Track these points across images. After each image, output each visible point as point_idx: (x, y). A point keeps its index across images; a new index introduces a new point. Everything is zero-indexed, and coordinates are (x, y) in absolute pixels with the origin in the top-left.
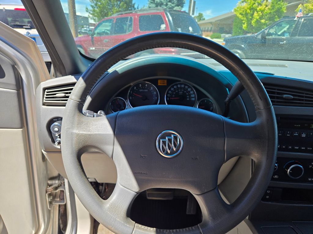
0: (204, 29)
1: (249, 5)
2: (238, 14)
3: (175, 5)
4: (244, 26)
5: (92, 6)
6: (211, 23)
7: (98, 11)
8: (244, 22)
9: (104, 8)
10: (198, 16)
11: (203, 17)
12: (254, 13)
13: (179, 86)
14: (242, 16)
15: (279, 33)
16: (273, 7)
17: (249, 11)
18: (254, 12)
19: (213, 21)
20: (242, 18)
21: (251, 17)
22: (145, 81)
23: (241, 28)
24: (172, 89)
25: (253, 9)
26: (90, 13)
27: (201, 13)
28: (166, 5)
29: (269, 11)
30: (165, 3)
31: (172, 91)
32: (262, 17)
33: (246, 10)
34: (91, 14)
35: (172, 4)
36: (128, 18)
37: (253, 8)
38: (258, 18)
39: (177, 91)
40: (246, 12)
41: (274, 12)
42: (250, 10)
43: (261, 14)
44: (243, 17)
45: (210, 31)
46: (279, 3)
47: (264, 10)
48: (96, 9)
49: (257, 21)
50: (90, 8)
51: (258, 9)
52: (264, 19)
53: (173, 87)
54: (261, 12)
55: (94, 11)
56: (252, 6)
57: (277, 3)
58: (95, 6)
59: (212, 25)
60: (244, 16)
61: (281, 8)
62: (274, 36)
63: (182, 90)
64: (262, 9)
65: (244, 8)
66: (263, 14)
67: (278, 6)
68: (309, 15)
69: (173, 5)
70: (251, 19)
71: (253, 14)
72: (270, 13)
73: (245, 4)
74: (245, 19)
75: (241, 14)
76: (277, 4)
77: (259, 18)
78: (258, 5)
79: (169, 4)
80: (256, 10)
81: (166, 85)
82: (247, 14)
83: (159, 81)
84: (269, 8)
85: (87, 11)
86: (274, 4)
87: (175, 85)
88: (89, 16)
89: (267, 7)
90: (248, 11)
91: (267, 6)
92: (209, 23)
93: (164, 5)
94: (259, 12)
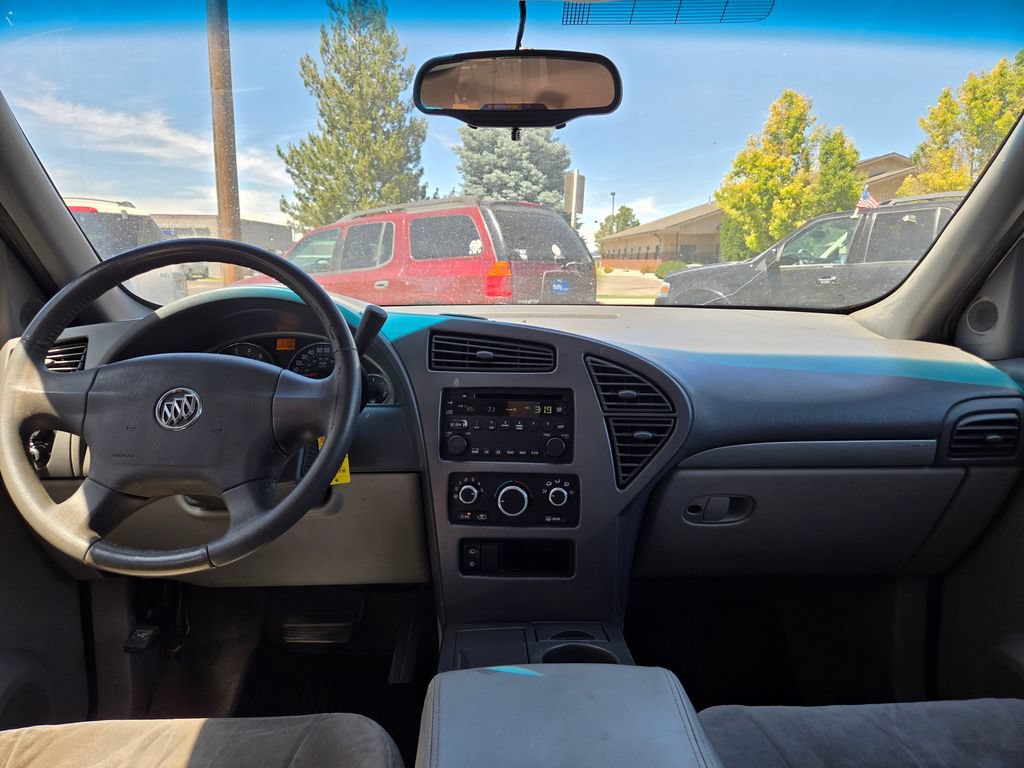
0: (636, 252)
1: (756, 181)
2: (728, 207)
3: (541, 186)
4: (750, 240)
5: (299, 196)
6: (655, 234)
7: (317, 208)
8: (746, 227)
9: (334, 199)
10: (618, 216)
11: (633, 217)
12: (774, 204)
13: (319, 350)
14: (740, 212)
15: (824, 256)
16: (827, 185)
17: (758, 199)
18: (773, 200)
19: (661, 227)
20: (741, 219)
21: (764, 215)
22: (247, 341)
23: (743, 246)
24: (304, 357)
25: (768, 194)
26: (292, 214)
27: (628, 206)
28: (516, 188)
29: (815, 198)
30: (512, 184)
31: (304, 361)
32: (798, 212)
33: (749, 194)
34: (296, 218)
35: (533, 184)
36: (381, 224)
37: (767, 191)
38: (785, 215)
39: (314, 361)
40: (749, 200)
41: (831, 199)
42: (760, 194)
43: (794, 205)
44: (743, 214)
45: (655, 256)
46: (841, 173)
47: (800, 194)
48: (311, 203)
49: (786, 227)
50: (293, 201)
51: (782, 191)
52: (804, 218)
53: (306, 352)
54: (794, 199)
55: (305, 208)
56: (766, 185)
57: (836, 173)
58: (307, 195)
59: (658, 240)
60: (745, 210)
61: (850, 187)
62: (805, 263)
63: (327, 359)
64: (794, 192)
65: (741, 190)
66: (798, 205)
67: (840, 183)
68: (891, 204)
69: (534, 187)
70: (767, 220)
71: (770, 206)
72: (819, 202)
73: (744, 178)
74: (748, 219)
75: (735, 206)
76: (837, 178)
77: (789, 217)
78: (783, 180)
79: (525, 184)
80: (778, 194)
81: (293, 348)
82: (751, 207)
83: (279, 342)
84: (813, 190)
85: (283, 210)
86: (827, 177)
87: (310, 348)
88: (289, 222)
89: (809, 187)
90: (756, 198)
91: (807, 183)
92: (651, 232)
93: (510, 187)
94: (786, 201)
